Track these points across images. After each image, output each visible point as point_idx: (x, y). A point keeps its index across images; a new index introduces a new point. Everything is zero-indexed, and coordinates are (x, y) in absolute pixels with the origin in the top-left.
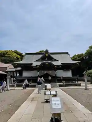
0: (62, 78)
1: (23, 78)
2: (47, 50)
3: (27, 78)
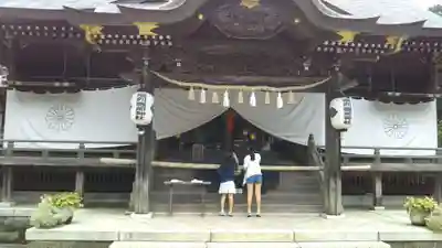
3: (38, 153)
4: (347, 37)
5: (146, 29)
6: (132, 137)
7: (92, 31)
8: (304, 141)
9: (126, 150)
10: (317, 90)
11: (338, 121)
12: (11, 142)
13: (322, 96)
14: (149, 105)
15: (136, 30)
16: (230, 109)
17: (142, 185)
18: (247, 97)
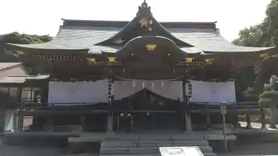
0: (224, 112)
2: (145, 4)
4: (190, 60)
7: (91, 61)
11: (187, 91)
13: (181, 82)
16: (145, 88)
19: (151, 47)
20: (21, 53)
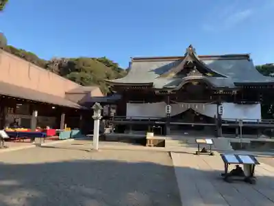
0: (241, 125)
1: (129, 120)
2: (191, 47)
3: (138, 120)
4: (221, 91)
5: (169, 91)
6: (164, 116)
7: (157, 92)
8: (213, 117)
9: (163, 120)
10: (214, 103)
11: (220, 111)
12: (131, 115)
13: (216, 105)
14: (170, 108)
15: (167, 92)
16: (190, 108)
17: (168, 129)
18: (195, 106)
19: (195, 83)
20: (112, 85)
